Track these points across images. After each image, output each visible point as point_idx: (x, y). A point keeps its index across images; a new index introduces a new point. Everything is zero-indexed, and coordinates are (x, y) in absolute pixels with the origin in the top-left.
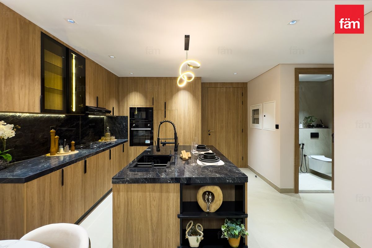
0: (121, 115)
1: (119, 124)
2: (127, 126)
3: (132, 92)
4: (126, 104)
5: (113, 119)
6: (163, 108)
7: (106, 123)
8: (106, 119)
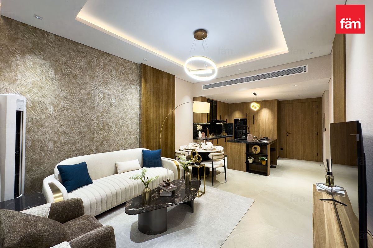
0: (230, 123)
1: (229, 127)
2: (233, 128)
3: (235, 111)
4: (232, 117)
5: (226, 125)
6: (253, 119)
7: (223, 127)
8: (223, 125)
